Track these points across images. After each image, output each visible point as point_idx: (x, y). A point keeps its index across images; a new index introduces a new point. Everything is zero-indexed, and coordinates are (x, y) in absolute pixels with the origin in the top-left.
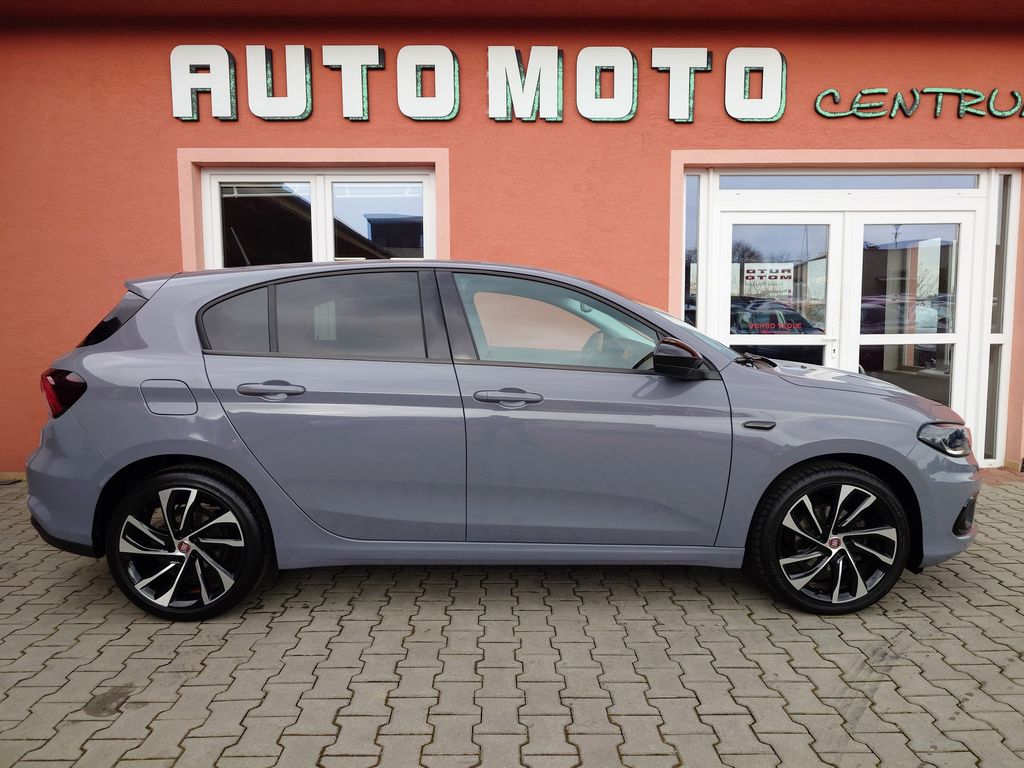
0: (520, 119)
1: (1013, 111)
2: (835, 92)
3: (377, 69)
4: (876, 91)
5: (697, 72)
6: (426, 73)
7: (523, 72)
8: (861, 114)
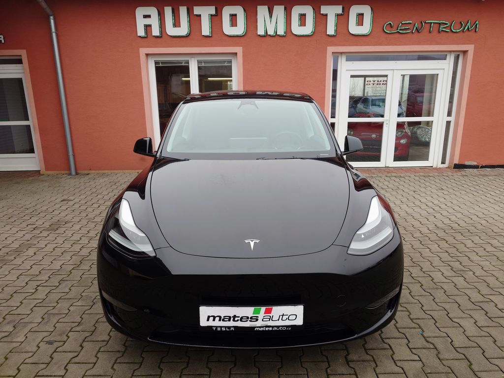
0: (270, 35)
1: (460, 30)
2: (391, 22)
3: (214, 15)
4: (407, 22)
5: (338, 15)
6: (234, 17)
7: (271, 16)
8: (401, 32)
